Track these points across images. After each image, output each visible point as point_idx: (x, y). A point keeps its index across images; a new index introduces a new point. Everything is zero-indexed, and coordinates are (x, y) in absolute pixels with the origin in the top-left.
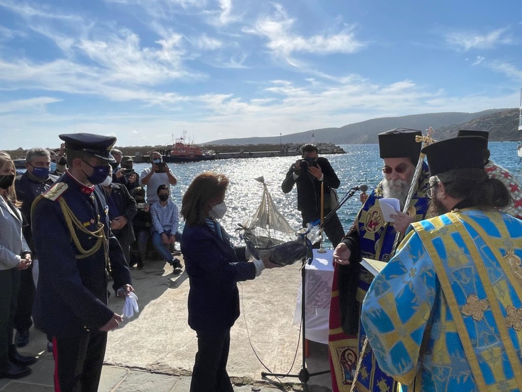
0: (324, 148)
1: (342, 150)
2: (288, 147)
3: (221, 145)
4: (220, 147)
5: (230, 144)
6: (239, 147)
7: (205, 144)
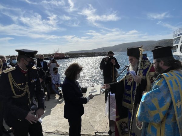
3: (71, 53)
6: (78, 54)
7: (66, 53)
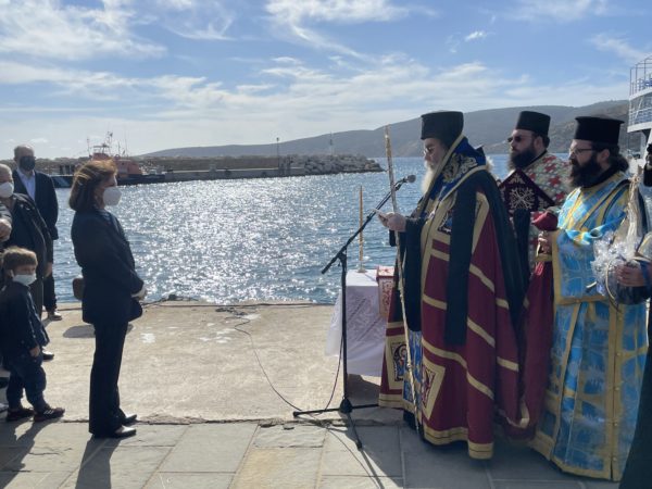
0: (349, 162)
1: (378, 166)
2: (289, 161)
4: (175, 161)
5: (191, 156)
6: (208, 161)
7: (146, 156)
